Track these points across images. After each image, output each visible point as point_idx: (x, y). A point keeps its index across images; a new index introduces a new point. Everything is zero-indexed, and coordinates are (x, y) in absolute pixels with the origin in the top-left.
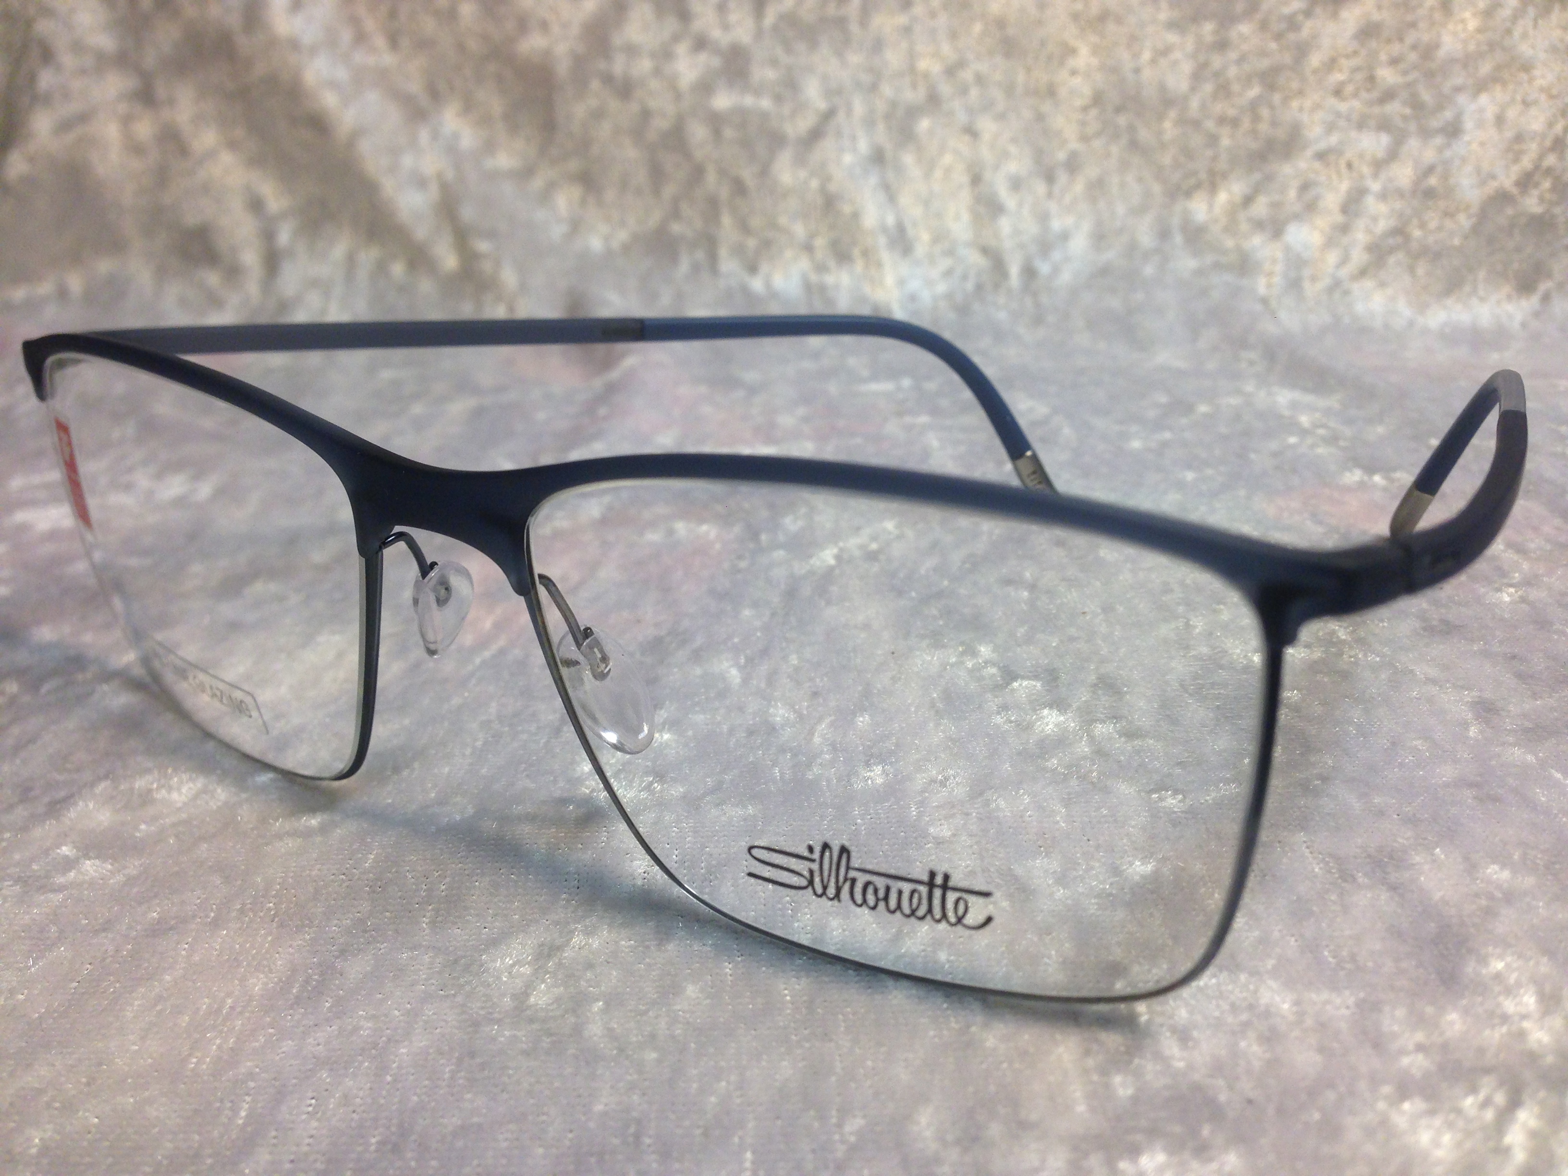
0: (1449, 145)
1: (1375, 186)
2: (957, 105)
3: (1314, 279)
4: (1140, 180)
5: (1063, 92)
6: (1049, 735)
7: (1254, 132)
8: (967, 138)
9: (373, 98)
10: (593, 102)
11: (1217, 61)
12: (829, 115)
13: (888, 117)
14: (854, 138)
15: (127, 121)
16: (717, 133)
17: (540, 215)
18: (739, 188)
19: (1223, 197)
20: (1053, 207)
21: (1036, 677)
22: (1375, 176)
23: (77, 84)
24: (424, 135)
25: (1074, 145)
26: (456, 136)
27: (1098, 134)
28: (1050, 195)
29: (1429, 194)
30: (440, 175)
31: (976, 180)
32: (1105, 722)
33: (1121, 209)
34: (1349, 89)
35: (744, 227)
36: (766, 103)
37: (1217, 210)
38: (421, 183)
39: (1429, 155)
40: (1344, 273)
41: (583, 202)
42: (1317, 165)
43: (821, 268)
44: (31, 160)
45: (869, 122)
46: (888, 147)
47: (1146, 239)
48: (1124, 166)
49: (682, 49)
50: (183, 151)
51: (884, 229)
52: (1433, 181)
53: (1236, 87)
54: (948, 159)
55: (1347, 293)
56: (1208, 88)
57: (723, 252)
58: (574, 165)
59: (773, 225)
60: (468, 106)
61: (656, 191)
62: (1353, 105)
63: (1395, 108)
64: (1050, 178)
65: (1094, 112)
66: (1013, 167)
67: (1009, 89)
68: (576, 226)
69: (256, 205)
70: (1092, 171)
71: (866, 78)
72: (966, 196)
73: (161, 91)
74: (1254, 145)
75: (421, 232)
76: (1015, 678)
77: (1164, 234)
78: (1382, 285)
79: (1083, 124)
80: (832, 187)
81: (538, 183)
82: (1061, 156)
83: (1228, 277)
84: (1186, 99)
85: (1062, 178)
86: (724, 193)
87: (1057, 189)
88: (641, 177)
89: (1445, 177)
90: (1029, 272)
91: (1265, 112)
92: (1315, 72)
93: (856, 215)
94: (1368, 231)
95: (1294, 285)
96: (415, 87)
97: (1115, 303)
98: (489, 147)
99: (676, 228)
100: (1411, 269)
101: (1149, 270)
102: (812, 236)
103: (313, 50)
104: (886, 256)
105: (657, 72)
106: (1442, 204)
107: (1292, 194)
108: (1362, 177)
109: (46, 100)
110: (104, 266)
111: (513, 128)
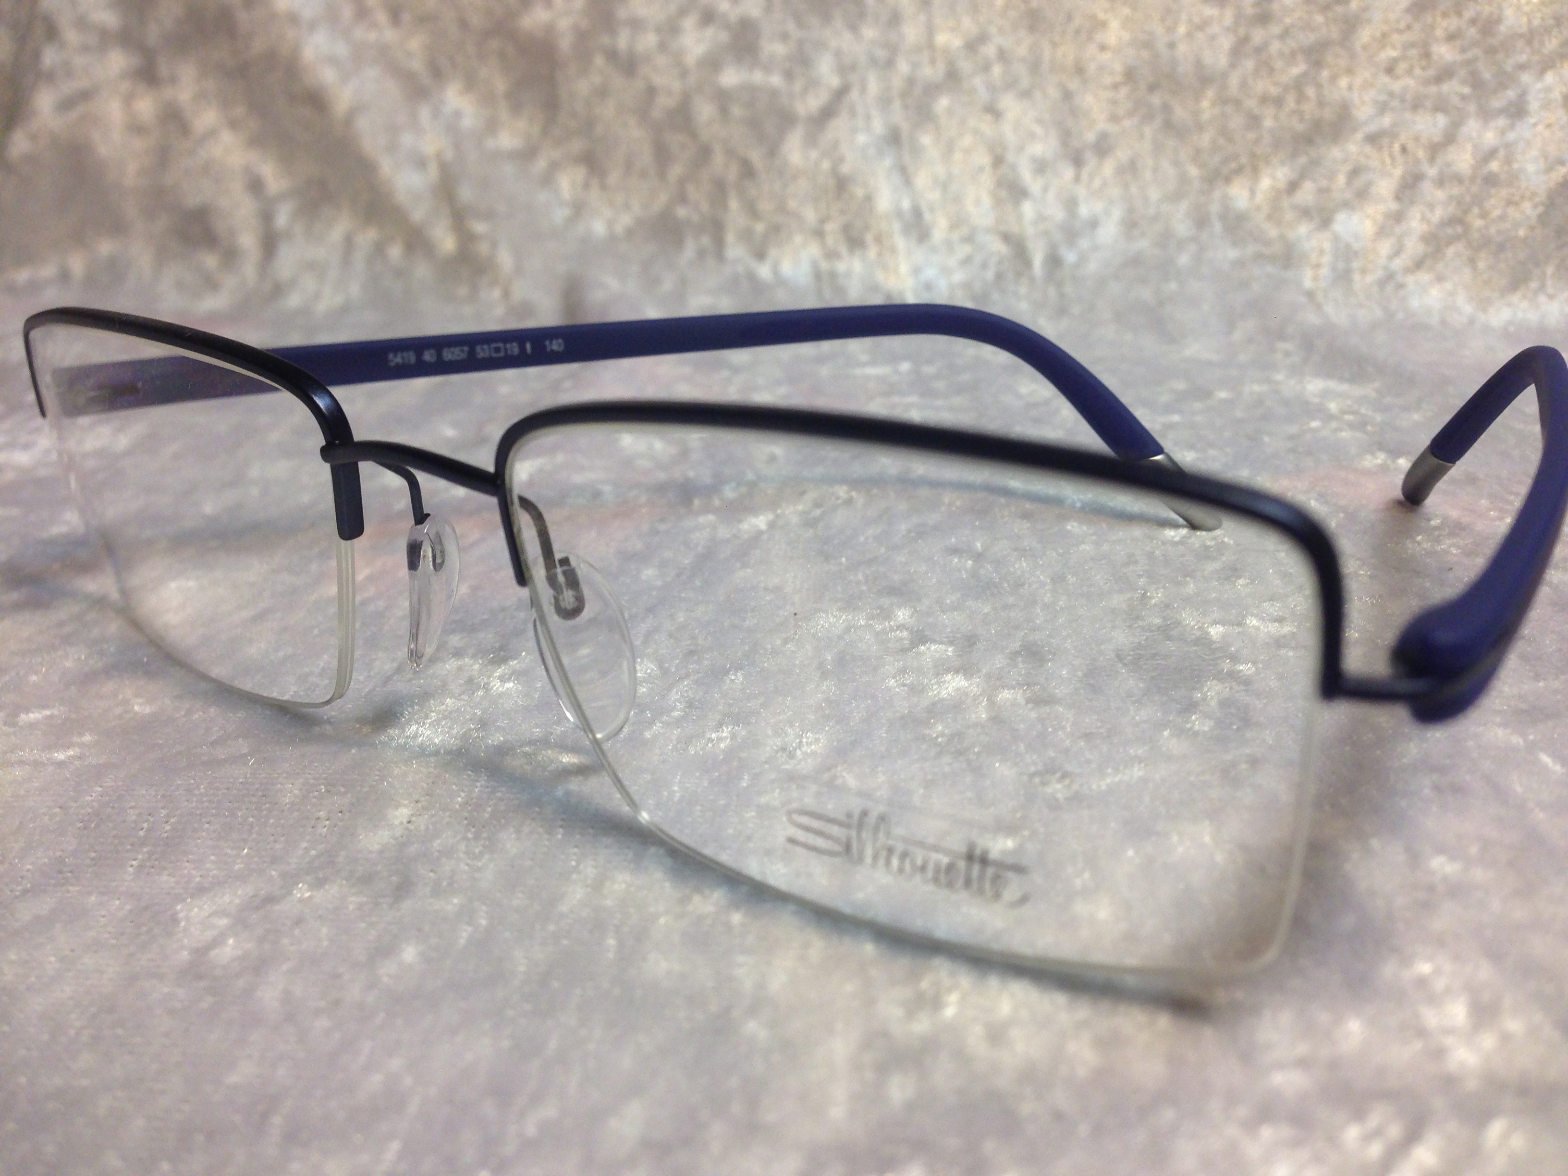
0: (1512, 127)
1: (1432, 172)
2: (978, 82)
3: (1364, 271)
4: (1176, 163)
5: (1092, 68)
6: (943, 699)
7: (1299, 113)
8: (988, 117)
9: (372, 73)
10: (597, 79)
11: (1258, 36)
12: (841, 93)
13: (904, 95)
14: (868, 117)
15: (128, 100)
16: (724, 111)
17: (543, 197)
18: (748, 171)
19: (1265, 183)
20: (1081, 192)
21: (951, 643)
22: (1432, 159)
23: (79, 61)
24: (424, 113)
25: (1102, 125)
26: (458, 114)
27: (1131, 114)
28: (1077, 179)
29: (1491, 180)
30: (439, 155)
31: (998, 161)
32: (1014, 688)
33: (1154, 194)
34: (1402, 67)
35: (752, 211)
36: (776, 80)
37: (1259, 198)
38: (421, 163)
39: (1490, 137)
40: (1398, 264)
41: (586, 186)
42: (1368, 149)
43: (831, 255)
44: (33, 138)
45: (885, 101)
46: (905, 127)
47: (1182, 227)
48: (1158, 148)
49: (689, 23)
50: (184, 128)
51: (899, 214)
52: (1494, 166)
53: (1279, 64)
54: (967, 141)
55: (1401, 286)
56: (1249, 64)
57: (730, 238)
58: (577, 146)
59: (782, 209)
60: (470, 84)
61: (662, 174)
62: (1406, 83)
63: (1454, 88)
64: (1078, 162)
65: (1124, 91)
66: (1038, 149)
67: (1035, 66)
68: (579, 208)
69: (256, 186)
70: (1122, 154)
71: (881, 54)
72: (987, 179)
73: (163, 69)
74: (1300, 127)
75: (418, 215)
76: (923, 643)
77: (1201, 221)
78: (1440, 279)
79: (1114, 102)
80: (845, 169)
81: (541, 164)
82: (1090, 137)
83: (1270, 269)
84: (1225, 75)
85: (1091, 161)
86: (732, 174)
87: (1085, 176)
88: (646, 157)
89: (1508, 161)
90: (1054, 261)
91: (1311, 92)
92: (1365, 48)
93: (869, 199)
94: (1424, 219)
95: (1343, 277)
96: (417, 65)
97: (1146, 294)
98: (492, 126)
99: (682, 212)
100: (1472, 261)
101: (1184, 260)
102: (823, 221)
103: (313, 26)
104: (900, 242)
105: (663, 47)
106: (1504, 192)
107: (1341, 179)
108: (1417, 161)
109: (50, 77)
110: (106, 247)
111: (516, 108)
